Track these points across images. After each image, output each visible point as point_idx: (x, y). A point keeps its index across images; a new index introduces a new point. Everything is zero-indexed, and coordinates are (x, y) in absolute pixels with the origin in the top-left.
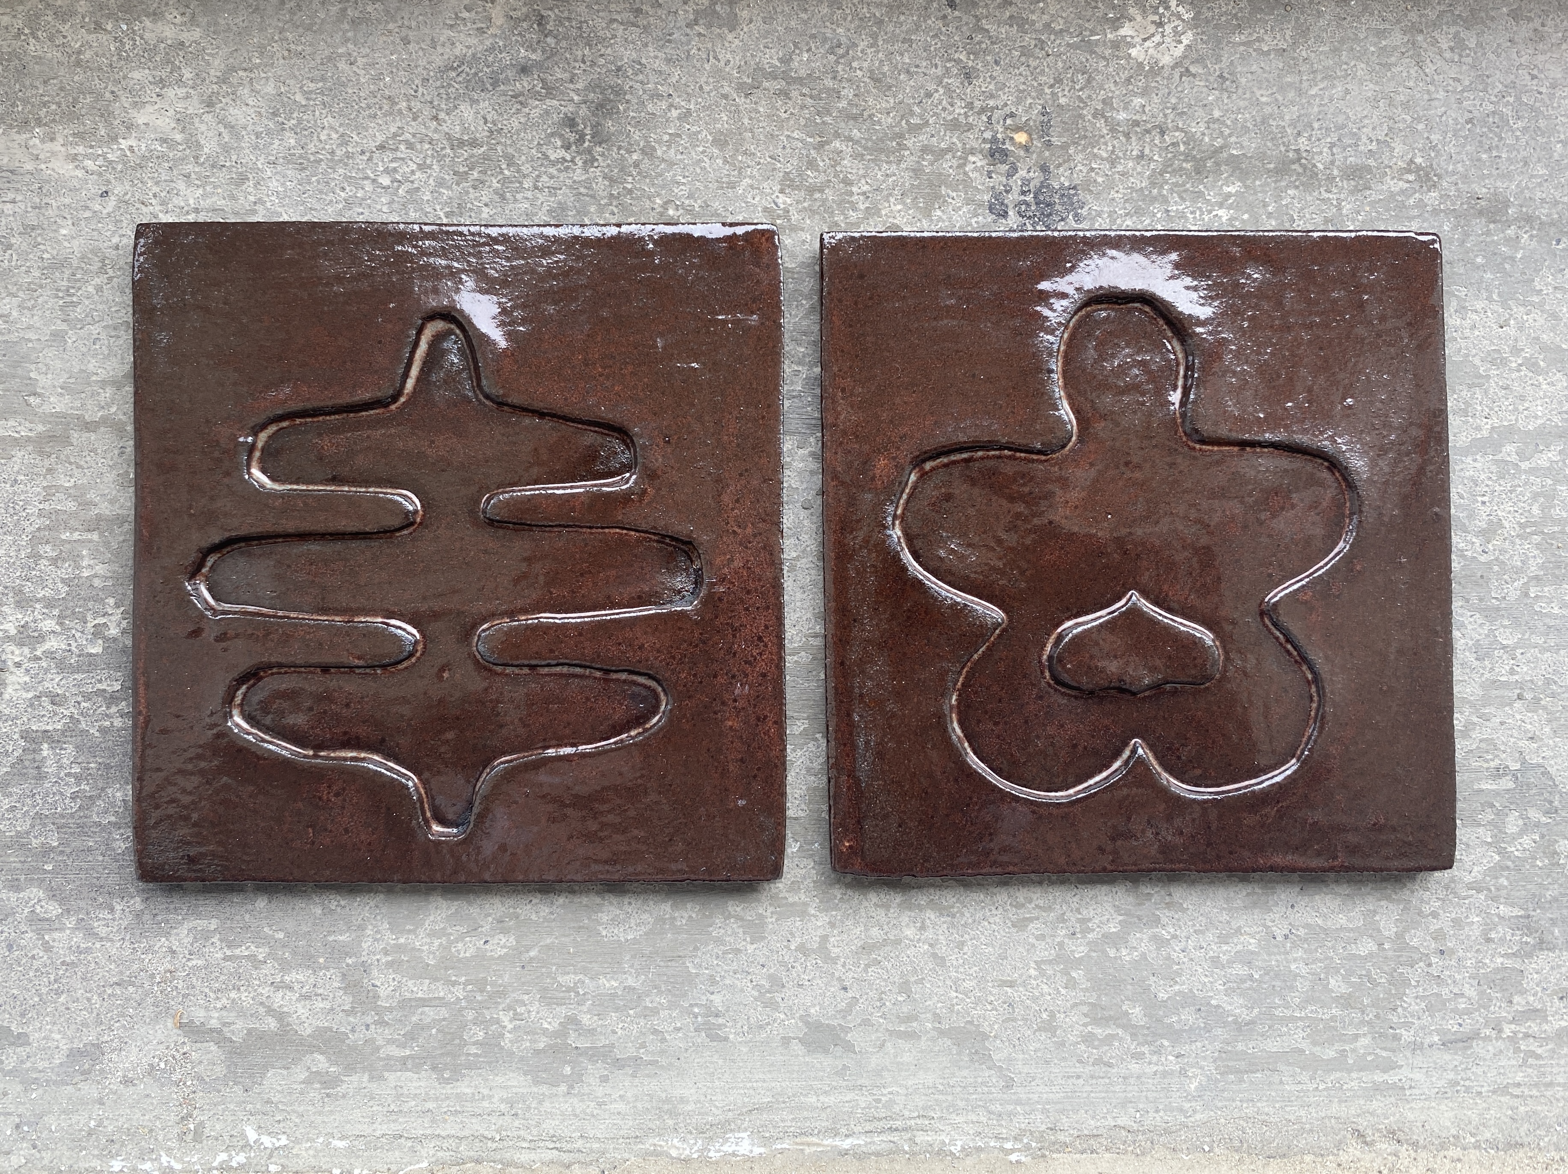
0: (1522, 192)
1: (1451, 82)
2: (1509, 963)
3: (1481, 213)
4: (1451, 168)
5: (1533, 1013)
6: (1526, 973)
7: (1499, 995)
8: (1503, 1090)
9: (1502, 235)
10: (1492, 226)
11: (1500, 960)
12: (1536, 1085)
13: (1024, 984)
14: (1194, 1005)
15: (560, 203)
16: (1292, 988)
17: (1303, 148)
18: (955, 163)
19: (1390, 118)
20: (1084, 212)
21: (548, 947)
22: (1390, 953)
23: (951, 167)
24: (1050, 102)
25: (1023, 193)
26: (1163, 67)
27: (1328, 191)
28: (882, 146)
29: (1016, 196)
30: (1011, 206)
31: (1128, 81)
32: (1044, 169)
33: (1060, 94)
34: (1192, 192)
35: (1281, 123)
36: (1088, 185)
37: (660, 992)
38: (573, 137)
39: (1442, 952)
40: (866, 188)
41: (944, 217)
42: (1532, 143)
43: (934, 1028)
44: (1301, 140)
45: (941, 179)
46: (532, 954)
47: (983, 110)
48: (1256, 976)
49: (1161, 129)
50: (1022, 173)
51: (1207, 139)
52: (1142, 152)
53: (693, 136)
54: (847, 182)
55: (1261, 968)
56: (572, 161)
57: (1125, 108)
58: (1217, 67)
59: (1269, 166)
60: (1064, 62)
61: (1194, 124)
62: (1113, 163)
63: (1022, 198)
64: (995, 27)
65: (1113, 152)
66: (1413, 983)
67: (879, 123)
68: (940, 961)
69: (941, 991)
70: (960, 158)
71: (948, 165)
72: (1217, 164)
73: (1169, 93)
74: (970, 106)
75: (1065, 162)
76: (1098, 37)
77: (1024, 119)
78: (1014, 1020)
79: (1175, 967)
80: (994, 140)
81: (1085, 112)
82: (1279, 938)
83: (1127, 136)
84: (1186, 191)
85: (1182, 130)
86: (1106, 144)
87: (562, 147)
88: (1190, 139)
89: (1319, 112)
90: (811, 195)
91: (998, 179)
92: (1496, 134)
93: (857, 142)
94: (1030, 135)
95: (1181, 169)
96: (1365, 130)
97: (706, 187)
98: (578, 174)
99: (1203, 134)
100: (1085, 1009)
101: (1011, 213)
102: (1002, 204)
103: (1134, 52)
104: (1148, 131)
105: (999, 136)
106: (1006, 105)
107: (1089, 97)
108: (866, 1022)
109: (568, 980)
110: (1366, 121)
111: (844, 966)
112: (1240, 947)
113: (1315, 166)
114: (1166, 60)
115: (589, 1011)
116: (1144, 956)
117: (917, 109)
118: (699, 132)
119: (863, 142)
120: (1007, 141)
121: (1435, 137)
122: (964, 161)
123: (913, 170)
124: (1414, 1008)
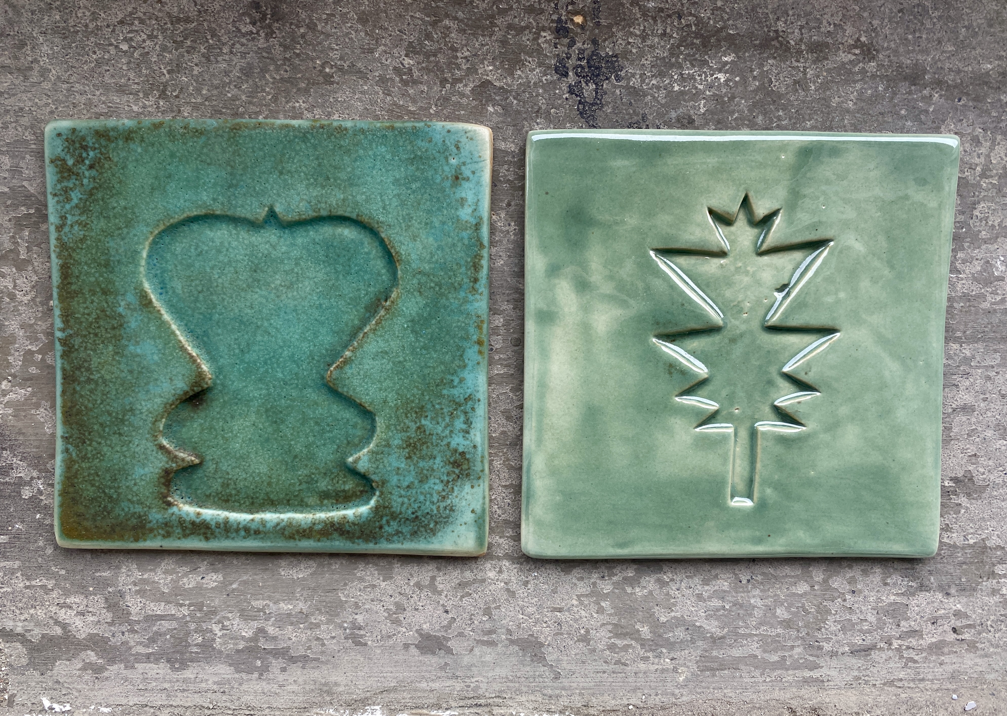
0: (936, 63)
2: (899, 599)
3: (905, 79)
4: (885, 45)
5: (913, 633)
6: (910, 606)
7: (891, 621)
8: (891, 683)
9: (920, 94)
10: (913, 88)
11: (893, 598)
12: (913, 680)
13: (569, 610)
14: (684, 625)
15: (248, 63)
16: (751, 615)
17: (780, 29)
18: (531, 36)
19: (844, 8)
20: (622, 74)
21: (245, 582)
22: (818, 592)
23: (528, 40)
25: (579, 59)
27: (798, 61)
28: (478, 23)
29: (574, 61)
30: (571, 69)
32: (595, 42)
34: (700, 61)
35: (765, 10)
36: (626, 54)
37: (321, 613)
38: (257, 16)
39: (854, 592)
40: (467, 54)
41: (523, 76)
42: (945, 27)
43: (507, 639)
44: (780, 24)
45: (522, 49)
46: (234, 586)
48: (727, 607)
49: (679, 14)
50: (579, 45)
51: (711, 22)
52: (665, 31)
53: (344, 16)
54: (454, 49)
55: (730, 602)
56: (258, 33)
59: (755, 42)
61: (703, 11)
62: (644, 38)
63: (579, 63)
65: (644, 31)
66: (833, 612)
67: (477, 7)
68: (512, 594)
69: (512, 614)
70: (535, 33)
71: (526, 39)
72: (719, 40)
75: (609, 37)
77: (581, 6)
78: (562, 634)
79: (672, 600)
80: (559, 21)
81: (624, 1)
82: (744, 582)
83: (654, 19)
84: (695, 59)
85: (694, 15)
86: (639, 25)
87: (250, 23)
88: (699, 21)
90: (428, 59)
91: (562, 49)
92: (919, 20)
93: (461, 21)
94: (585, 17)
95: (693, 44)
96: (825, 16)
97: (353, 52)
98: (261, 43)
99: (709, 18)
100: (610, 627)
101: (570, 74)
102: (564, 66)
104: (669, 16)
105: (563, 18)
108: (461, 635)
109: (258, 604)
110: (827, 10)
111: (446, 596)
112: (716, 588)
113: (788, 42)
115: (273, 625)
116: (651, 592)
118: (348, 13)
119: (466, 21)
120: (569, 22)
121: (876, 22)
122: (537, 36)
123: (501, 42)
124: (833, 628)
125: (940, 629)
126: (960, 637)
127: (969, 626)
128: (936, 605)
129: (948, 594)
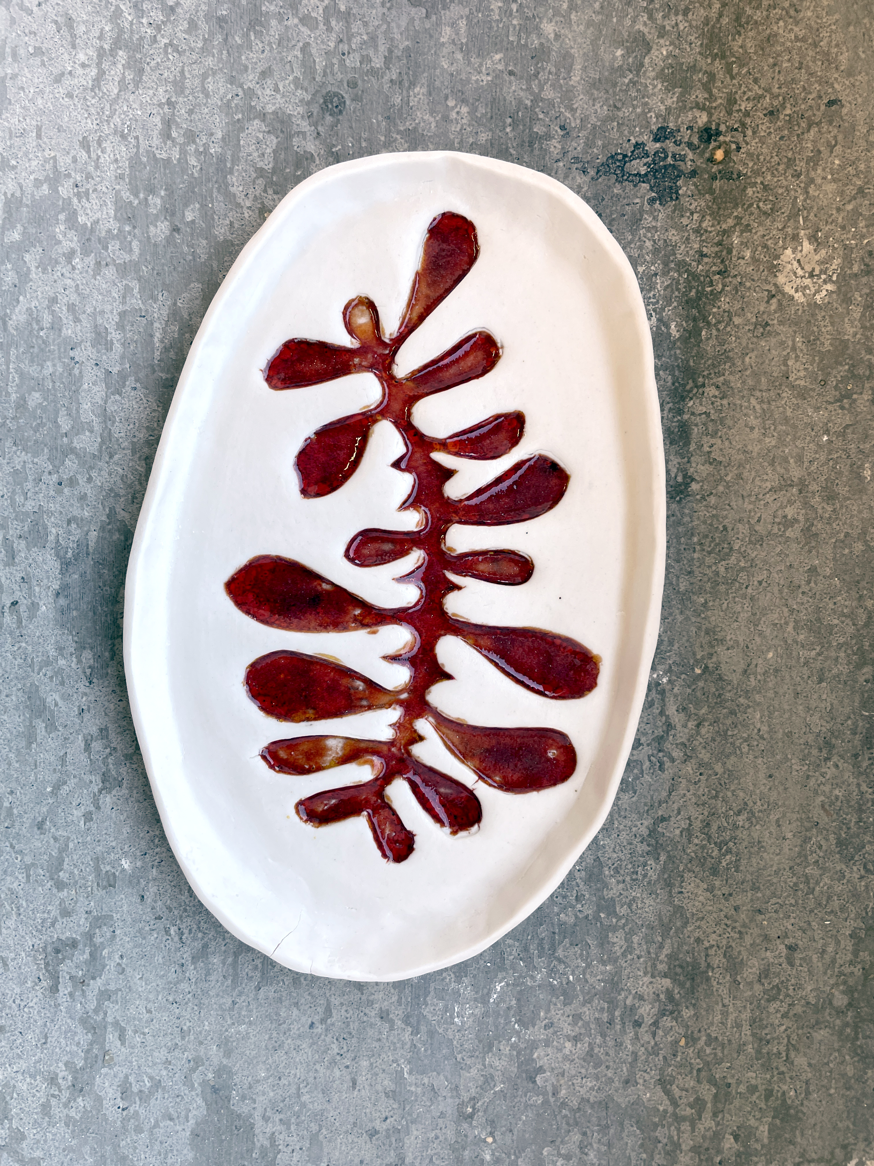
1: (759, 515)
2: (51, 538)
4: (687, 511)
5: (11, 555)
6: (43, 551)
7: (26, 528)
11: (54, 531)
13: (38, 146)
14: (20, 282)
16: (32, 361)
17: (707, 390)
18: (700, 100)
20: (657, 205)
22: (59, 442)
23: (697, 97)
24: (748, 181)
25: (674, 156)
26: (776, 276)
28: (715, 41)
29: (671, 149)
30: (663, 145)
31: (765, 246)
32: (693, 173)
33: (754, 189)
34: (671, 296)
35: (727, 373)
36: (680, 210)
39: (60, 484)
40: (681, 27)
41: (656, 90)
42: (706, 579)
43: (6, 74)
45: (687, 88)
47: (743, 125)
48: (42, 333)
49: (725, 272)
50: (691, 155)
51: (715, 310)
52: (706, 256)
54: (686, 12)
55: (47, 337)
57: (742, 243)
58: (775, 322)
59: (691, 361)
60: (782, 194)
61: (727, 300)
62: (697, 231)
63: (670, 155)
64: (811, 138)
65: (706, 231)
66: (36, 460)
67: (734, 40)
68: (58, 79)
69: (35, 80)
70: (705, 104)
71: (699, 95)
72: (694, 318)
73: (753, 280)
74: (747, 114)
75: (699, 190)
76: (801, 222)
77: (735, 159)
78: (11, 138)
80: (718, 133)
81: (740, 209)
82: (72, 354)
83: (720, 243)
84: (672, 292)
85: (723, 290)
86: (713, 226)
88: (716, 296)
89: (735, 405)
91: (685, 135)
92: (713, 549)
93: (718, 21)
94: (722, 163)
95: (691, 287)
96: (720, 442)
99: (719, 308)
100: (18, 194)
101: (658, 145)
102: (666, 138)
103: (789, 252)
104: (722, 262)
105: (721, 138)
106: (747, 144)
107: (752, 214)
108: (13, 21)
110: (727, 443)
112: (65, 321)
113: (691, 399)
114: (781, 279)
116: (59, 242)
117: (744, 71)
119: (718, 26)
120: (717, 143)
121: (713, 500)
122: (702, 108)
123: (695, 65)
124: (17, 460)
125: (16, 587)
126: (6, 609)
127: (20, 621)
128: (45, 581)
129: (58, 594)
